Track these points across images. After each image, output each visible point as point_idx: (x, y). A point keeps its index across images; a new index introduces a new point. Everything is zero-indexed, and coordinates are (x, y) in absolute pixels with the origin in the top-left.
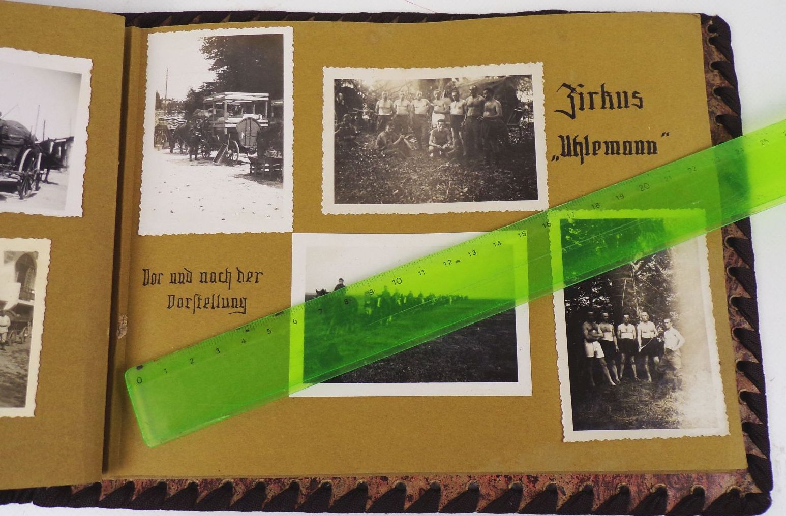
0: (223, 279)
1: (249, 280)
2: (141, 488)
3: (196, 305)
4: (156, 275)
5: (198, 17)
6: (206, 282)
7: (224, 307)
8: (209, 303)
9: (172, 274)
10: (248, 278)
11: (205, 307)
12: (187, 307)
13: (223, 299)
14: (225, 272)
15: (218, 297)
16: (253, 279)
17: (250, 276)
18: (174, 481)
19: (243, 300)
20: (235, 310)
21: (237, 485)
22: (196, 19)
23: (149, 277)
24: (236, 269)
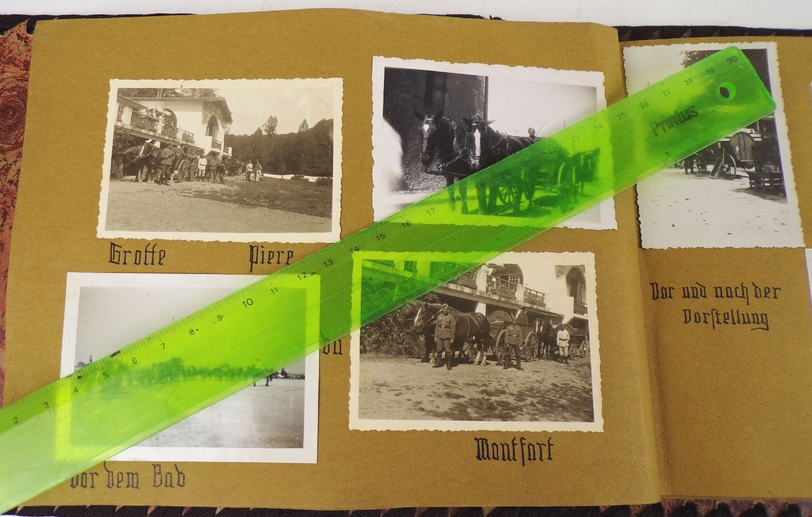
0: (740, 293)
1: (767, 295)
2: (669, 508)
3: (715, 320)
4: (665, 289)
5: (657, 32)
6: (722, 296)
7: (745, 323)
8: (728, 319)
9: (683, 288)
10: (766, 294)
11: (725, 322)
12: (705, 322)
13: (743, 314)
14: (740, 287)
15: (737, 312)
16: (771, 295)
17: (767, 291)
18: (702, 501)
19: (764, 316)
20: (757, 326)
21: (769, 506)
22: (657, 33)
23: (658, 291)
24: (752, 285)
